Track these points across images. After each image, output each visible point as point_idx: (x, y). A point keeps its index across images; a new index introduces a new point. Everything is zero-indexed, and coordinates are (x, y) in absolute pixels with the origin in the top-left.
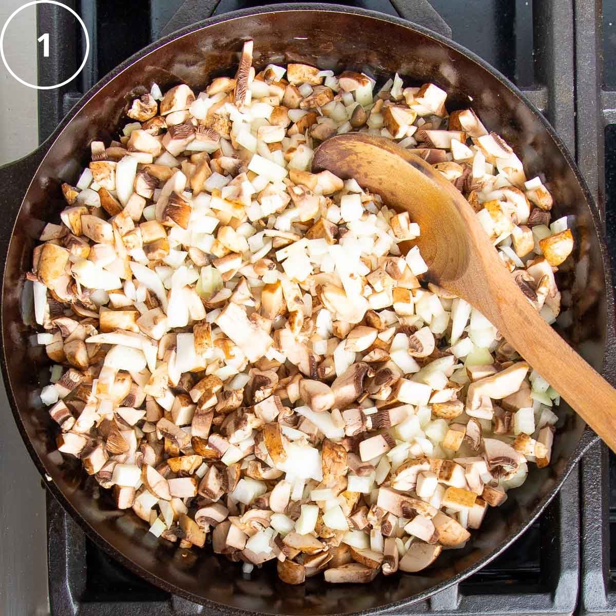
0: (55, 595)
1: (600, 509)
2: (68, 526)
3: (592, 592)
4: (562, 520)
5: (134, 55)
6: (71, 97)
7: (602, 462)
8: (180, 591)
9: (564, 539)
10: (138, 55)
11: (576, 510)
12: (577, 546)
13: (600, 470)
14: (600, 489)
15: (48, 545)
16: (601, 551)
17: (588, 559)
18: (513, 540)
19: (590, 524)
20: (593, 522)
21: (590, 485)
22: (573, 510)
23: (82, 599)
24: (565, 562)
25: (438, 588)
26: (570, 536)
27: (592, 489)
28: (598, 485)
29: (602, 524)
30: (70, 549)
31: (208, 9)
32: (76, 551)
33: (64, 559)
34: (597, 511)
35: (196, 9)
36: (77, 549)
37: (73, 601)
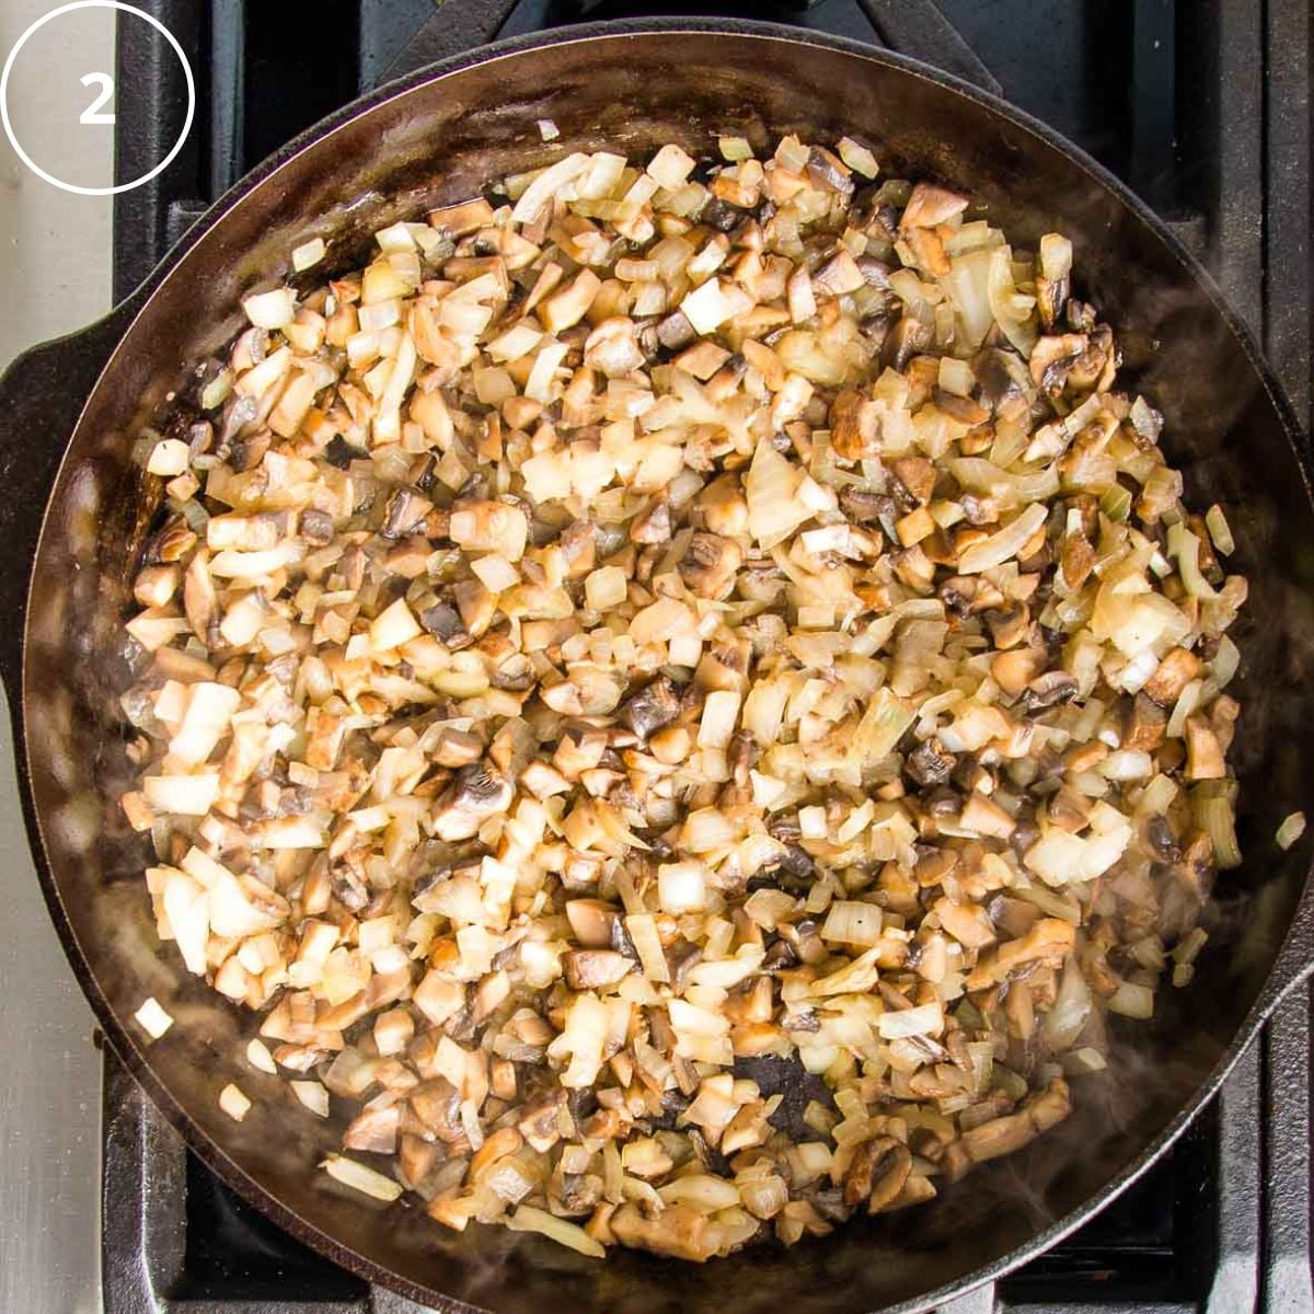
0: (116, 1284)
1: (1306, 1122)
2: (148, 1134)
3: (1287, 1303)
4: (1223, 1143)
5: (328, 118)
6: (184, 209)
7: (1310, 1018)
8: (393, 1279)
9: (1228, 1185)
10: (337, 118)
11: (1253, 1123)
12: (1255, 1202)
13: (1306, 1037)
14: (1306, 1079)
15: (104, 1171)
16: (1307, 1212)
17: (1280, 1231)
18: (1126, 1184)
19: (1283, 1154)
20: (1290, 1149)
21: (1284, 1069)
22: (1247, 1124)
23: (174, 1294)
24: (1229, 1237)
25: (960, 1286)
26: (1241, 1180)
27: (1288, 1077)
28: (1301, 1069)
29: (1311, 1155)
30: (150, 1183)
31: (484, 30)
32: (165, 1187)
33: (138, 1204)
34: (1300, 1126)
35: (457, 29)
36: (168, 1181)
37: (156, 1298)
